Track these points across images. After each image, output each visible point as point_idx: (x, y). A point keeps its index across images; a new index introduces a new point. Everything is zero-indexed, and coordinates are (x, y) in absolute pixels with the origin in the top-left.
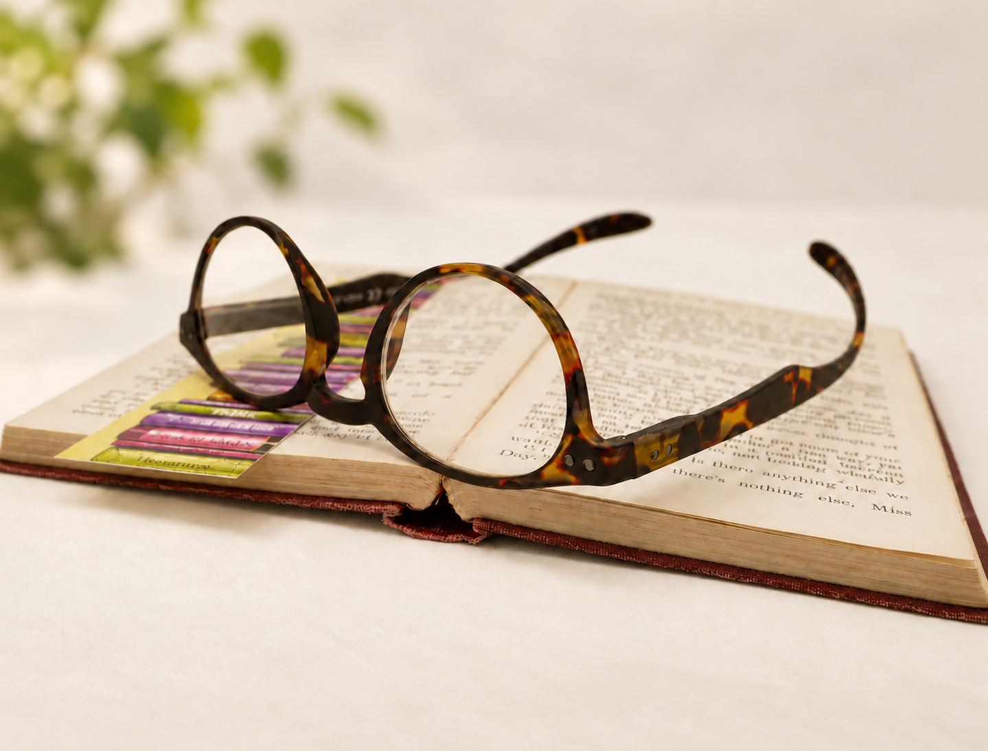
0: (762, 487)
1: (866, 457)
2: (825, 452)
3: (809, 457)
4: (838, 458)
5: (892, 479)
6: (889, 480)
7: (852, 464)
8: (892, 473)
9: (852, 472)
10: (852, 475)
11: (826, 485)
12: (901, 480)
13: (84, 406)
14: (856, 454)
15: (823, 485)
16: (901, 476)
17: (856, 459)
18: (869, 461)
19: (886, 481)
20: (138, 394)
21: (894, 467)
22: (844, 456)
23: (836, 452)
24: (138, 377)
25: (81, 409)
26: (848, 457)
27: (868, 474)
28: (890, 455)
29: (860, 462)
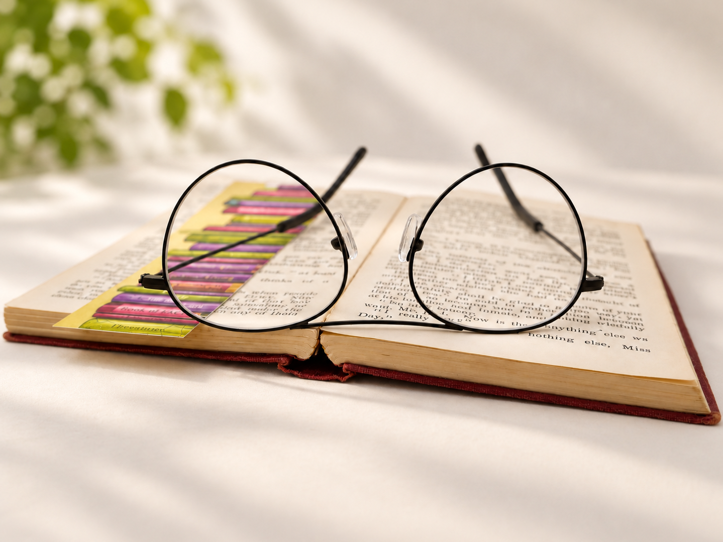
0: (544, 336)
1: (617, 313)
2: (588, 310)
3: (577, 313)
4: (598, 313)
5: (636, 327)
6: (634, 328)
7: (608, 317)
8: (637, 324)
9: (608, 323)
10: (608, 325)
11: (589, 333)
12: (642, 328)
13: (59, 292)
14: (610, 311)
15: (587, 332)
16: (642, 325)
17: (610, 314)
18: (620, 315)
19: (632, 328)
20: (98, 283)
21: (637, 319)
22: (602, 312)
23: (597, 309)
24: (96, 271)
25: (56, 294)
26: (605, 313)
27: (619, 324)
28: (636, 310)
29: (613, 317)
